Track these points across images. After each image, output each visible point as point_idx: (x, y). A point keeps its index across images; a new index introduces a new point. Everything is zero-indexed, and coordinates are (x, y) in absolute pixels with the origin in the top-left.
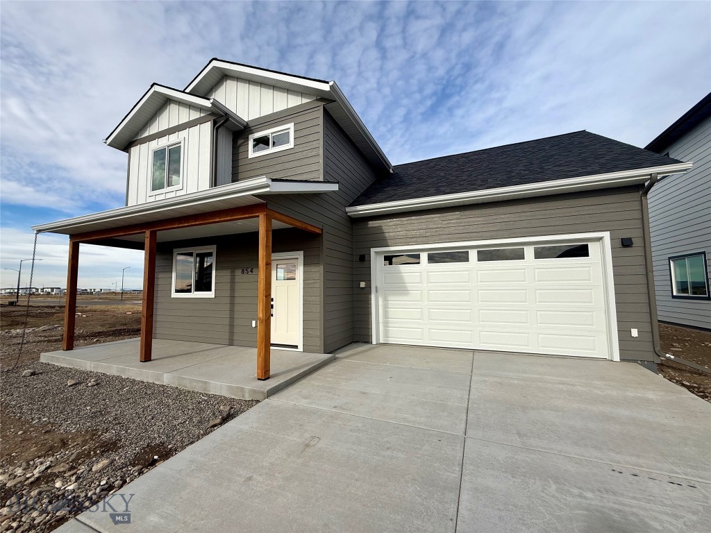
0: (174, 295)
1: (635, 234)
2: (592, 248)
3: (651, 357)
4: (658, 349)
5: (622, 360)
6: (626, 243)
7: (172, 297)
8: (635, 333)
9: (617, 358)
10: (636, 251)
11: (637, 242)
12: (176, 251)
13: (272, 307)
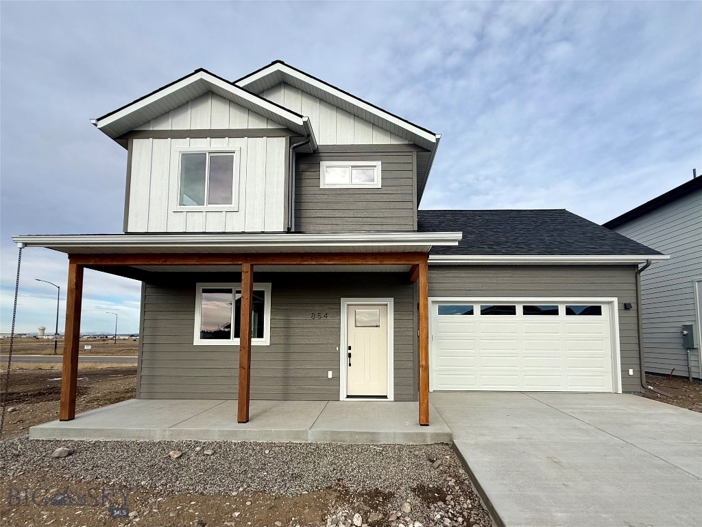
0: (198, 341)
1: (632, 301)
2: (604, 309)
3: (639, 389)
4: (644, 383)
5: (623, 392)
6: (626, 307)
7: (195, 343)
8: (631, 372)
9: (620, 391)
10: (632, 313)
11: (634, 306)
12: (200, 286)
13: (350, 355)
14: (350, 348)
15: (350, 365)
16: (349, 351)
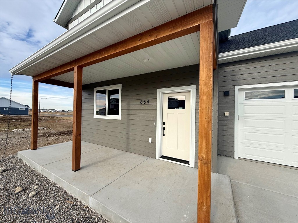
7: (94, 117)
12: (96, 89)
13: (164, 128)
14: (164, 124)
15: (164, 135)
16: (164, 126)
